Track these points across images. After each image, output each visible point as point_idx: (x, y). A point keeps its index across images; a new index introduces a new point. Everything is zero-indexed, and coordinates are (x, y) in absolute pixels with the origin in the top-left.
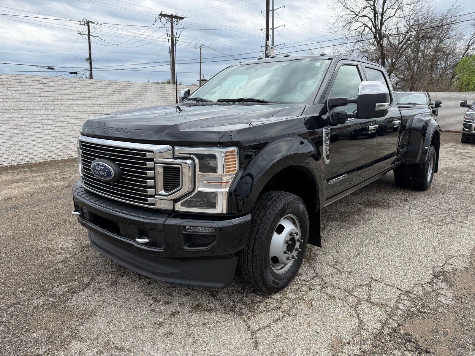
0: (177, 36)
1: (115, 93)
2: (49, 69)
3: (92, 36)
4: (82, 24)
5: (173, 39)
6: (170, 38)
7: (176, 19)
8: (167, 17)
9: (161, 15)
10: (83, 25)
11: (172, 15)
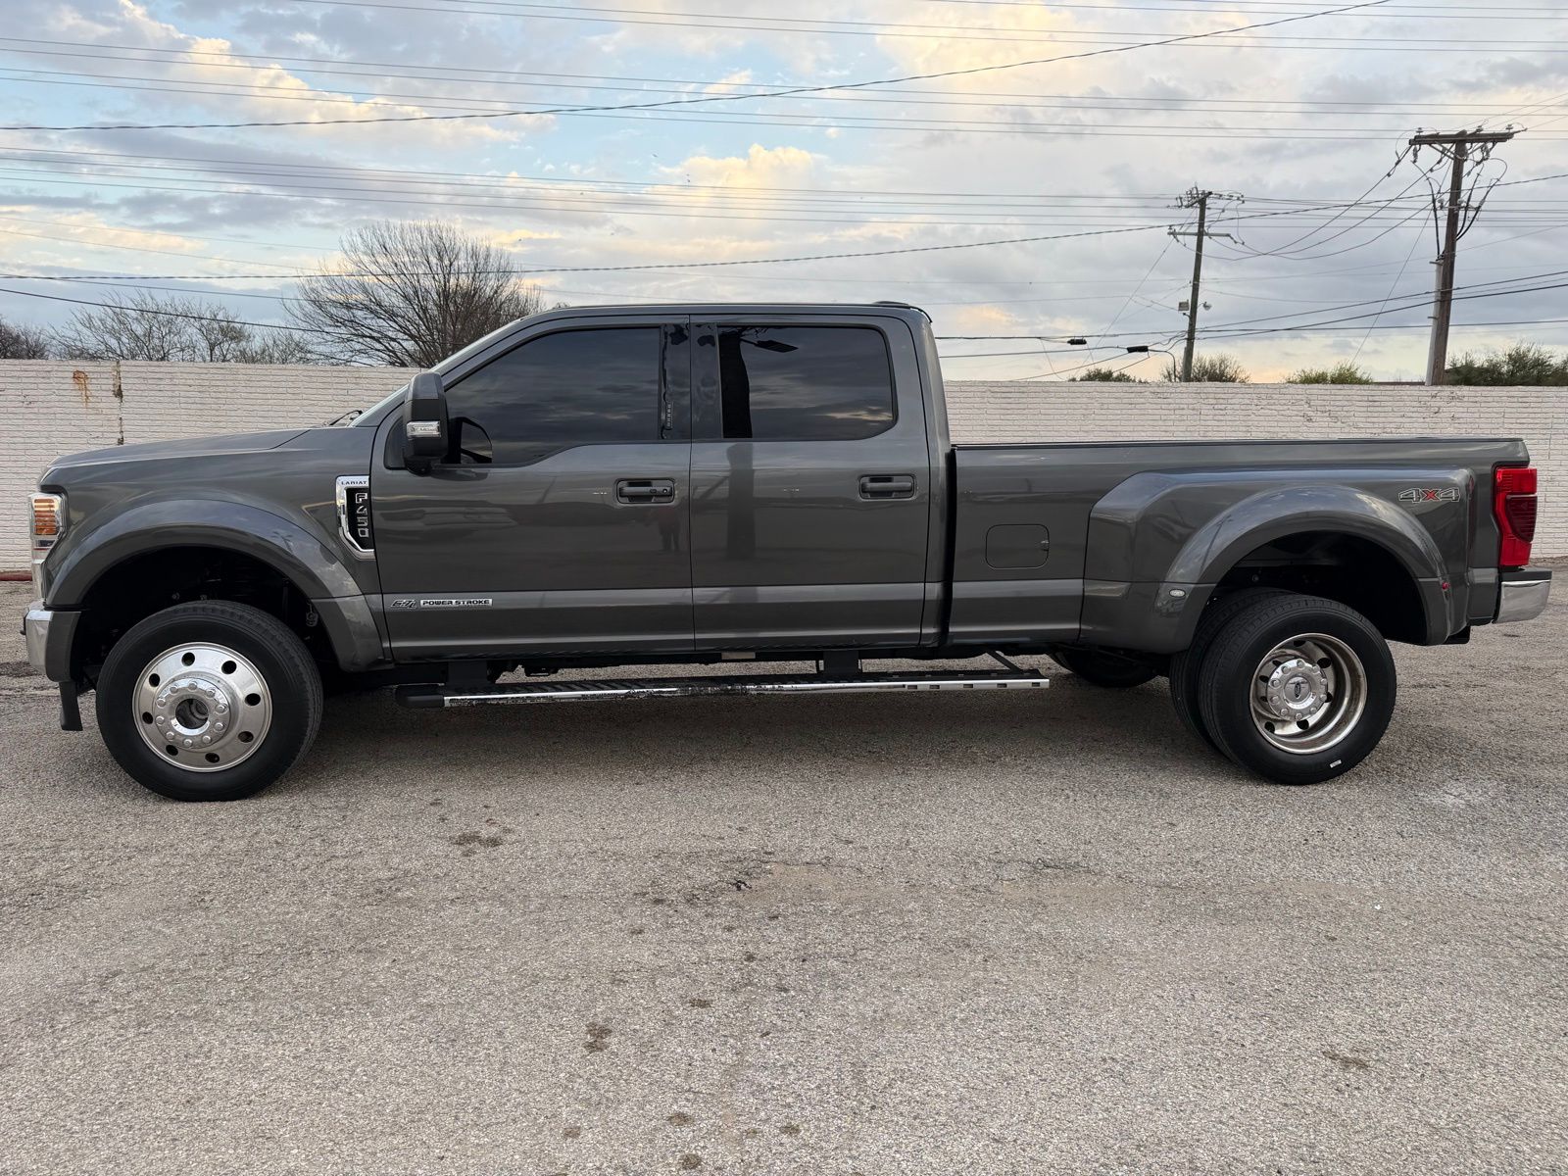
0: (1474, 204)
1: (1009, 412)
2: (1072, 342)
3: (1207, 234)
4: (1185, 203)
5: (1457, 215)
6: (1443, 214)
7: (1477, 145)
8: (1440, 143)
9: (1419, 140)
10: (1187, 207)
11: (1463, 133)
